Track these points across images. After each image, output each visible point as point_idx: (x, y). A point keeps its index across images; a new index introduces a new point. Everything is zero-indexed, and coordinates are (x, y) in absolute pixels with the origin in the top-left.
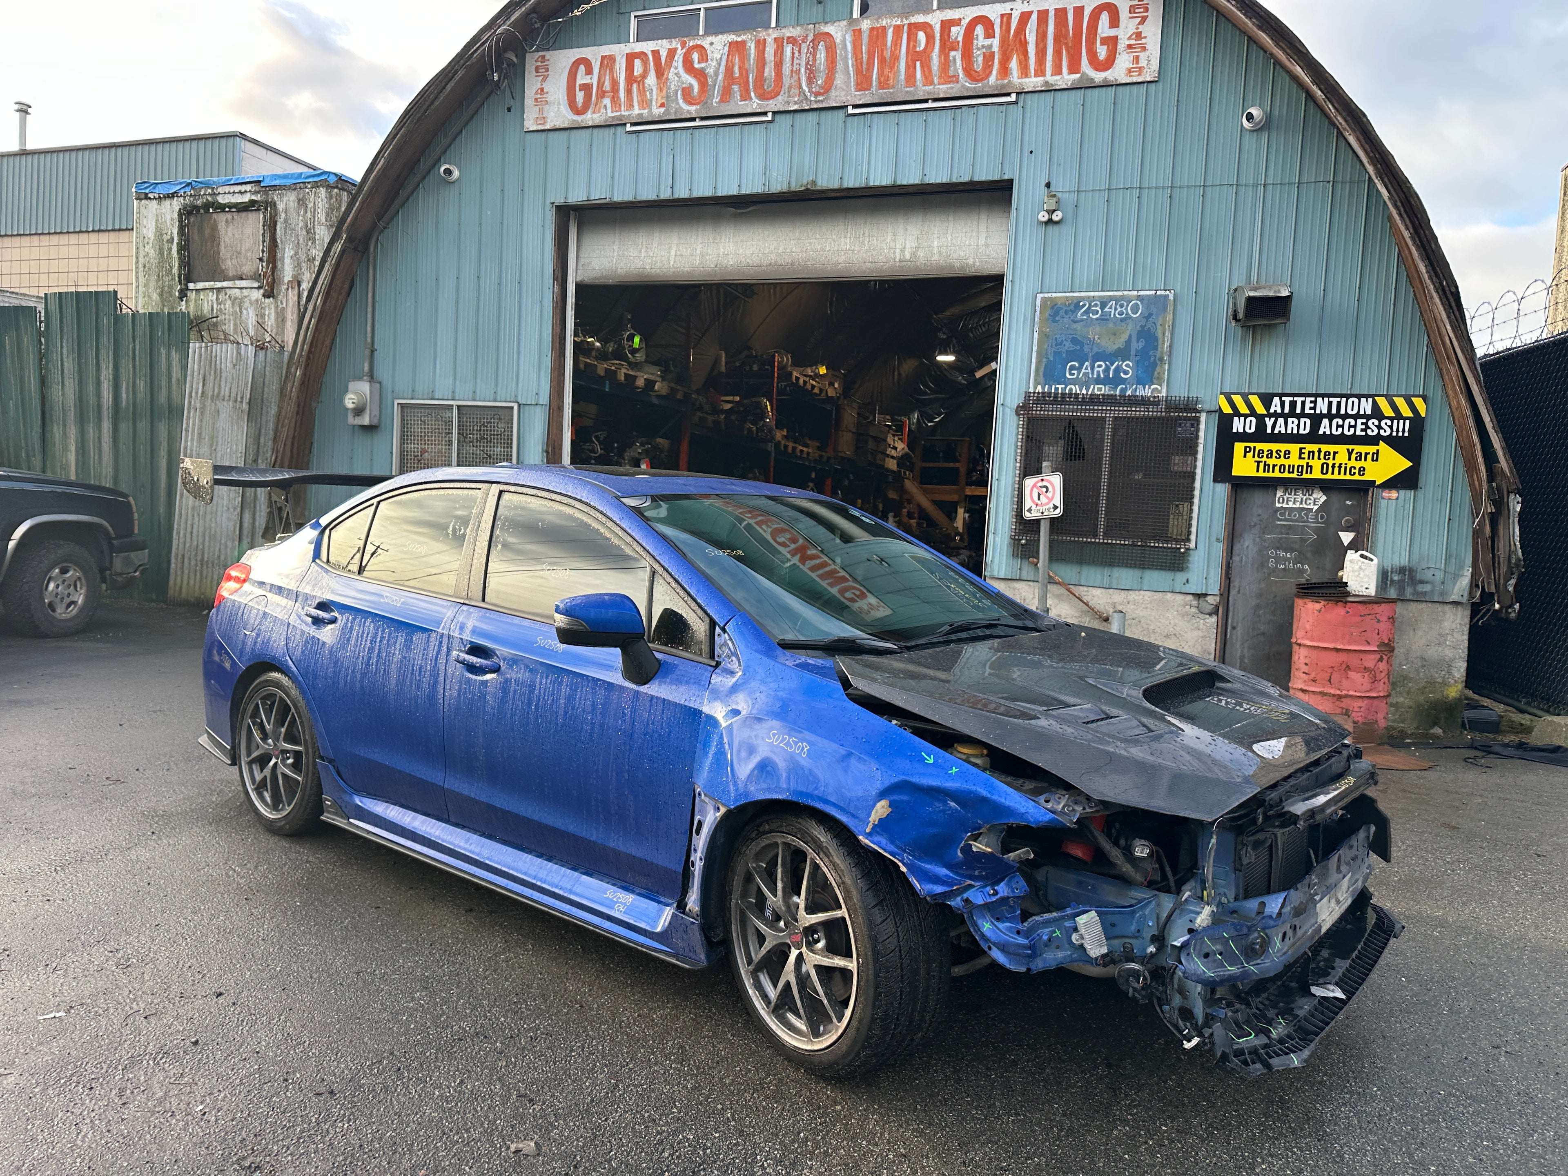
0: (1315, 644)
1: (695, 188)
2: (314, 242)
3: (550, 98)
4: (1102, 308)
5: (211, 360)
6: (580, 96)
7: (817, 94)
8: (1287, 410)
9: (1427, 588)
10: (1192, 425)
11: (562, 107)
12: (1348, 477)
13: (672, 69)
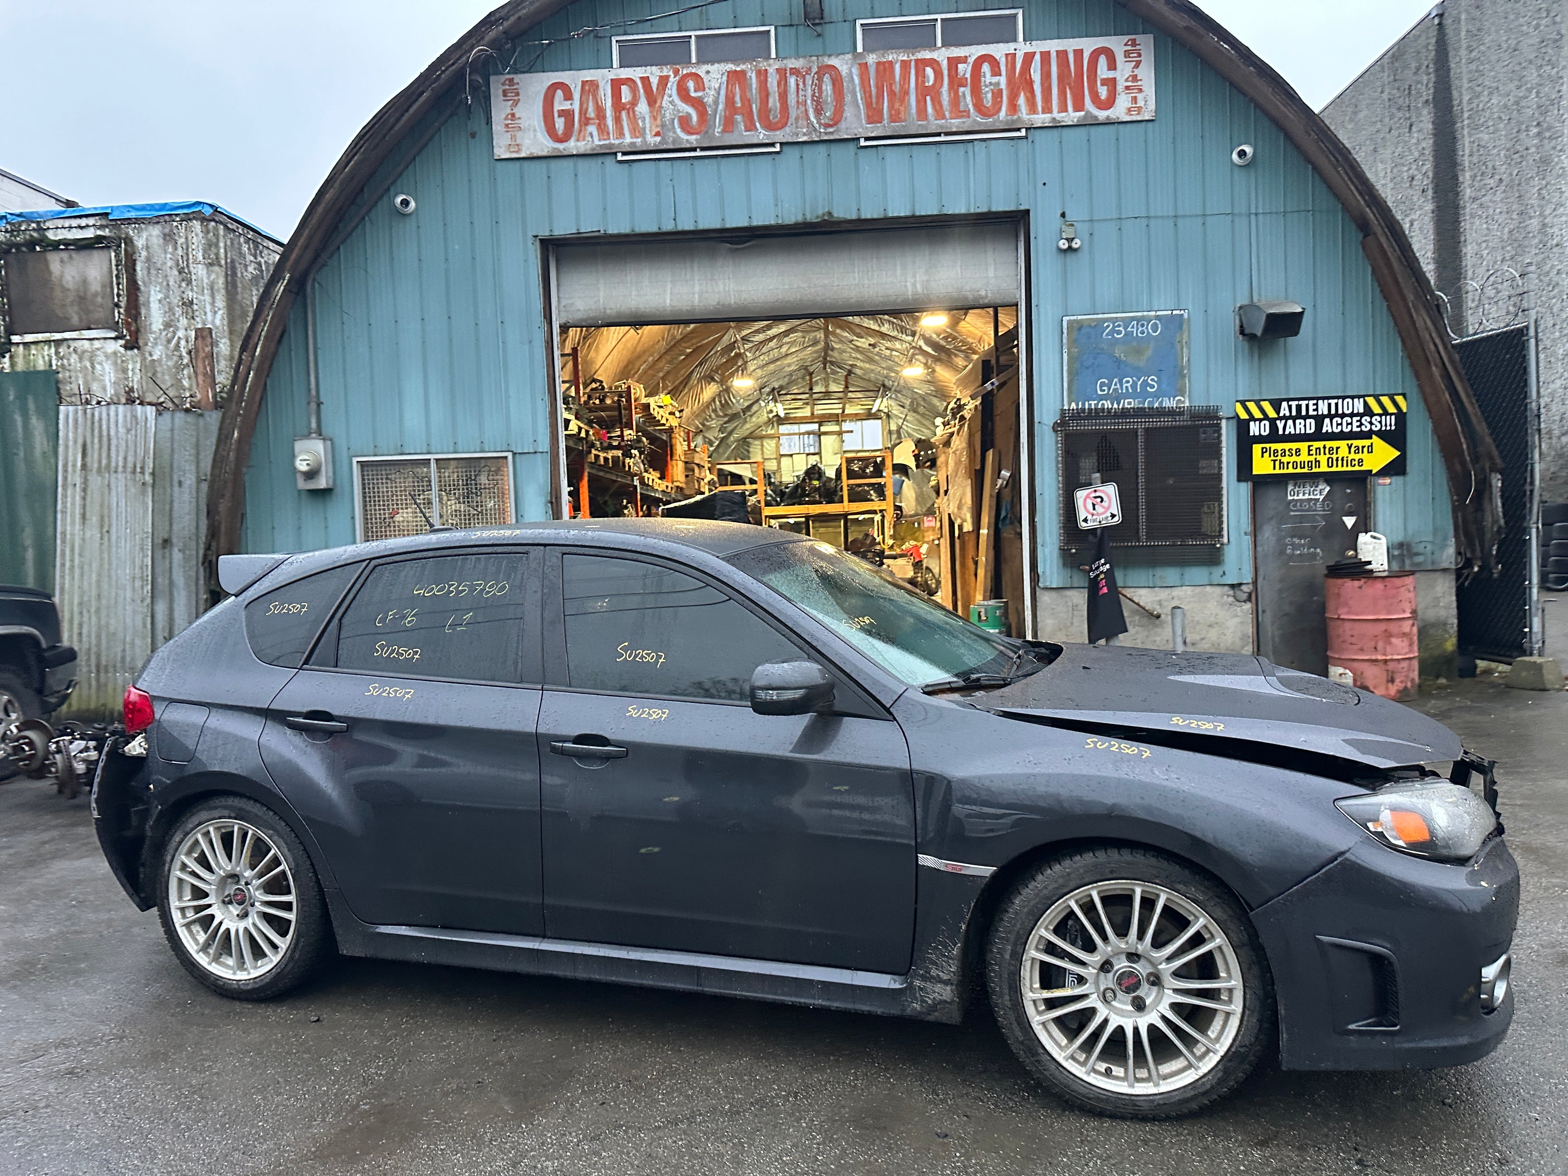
1: (700, 220)
2: (189, 282)
3: (523, 124)
4: (1125, 329)
6: (560, 124)
7: (827, 126)
8: (1294, 413)
9: (1420, 559)
11: (539, 134)
12: (1350, 468)
13: (666, 97)
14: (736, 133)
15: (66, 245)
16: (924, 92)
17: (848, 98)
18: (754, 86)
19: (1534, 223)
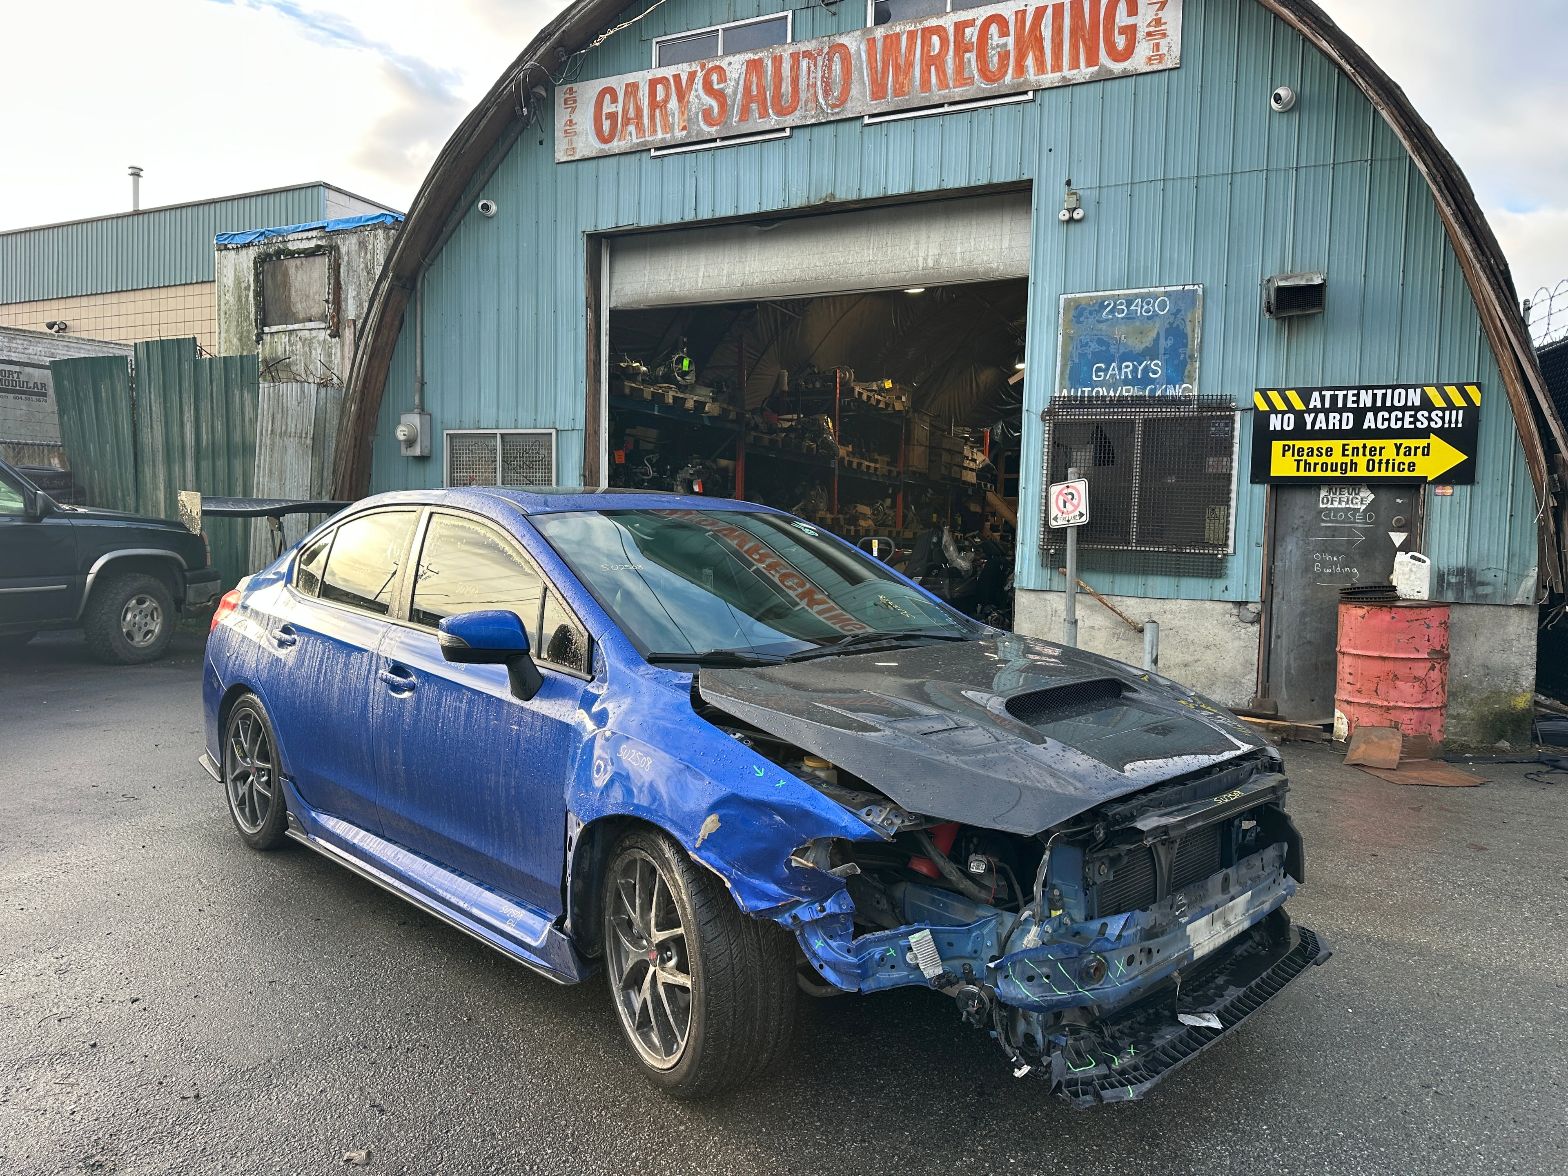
0: (1360, 652)
1: (717, 209)
2: (373, 282)
3: (578, 128)
4: (1128, 307)
5: (279, 398)
6: (606, 125)
7: (834, 106)
8: (1327, 405)
9: (1488, 590)
10: (1226, 425)
11: (590, 136)
12: (1397, 473)
13: (693, 92)
14: (751, 122)
15: (299, 253)
16: (929, 61)
17: (855, 76)
18: (769, 73)
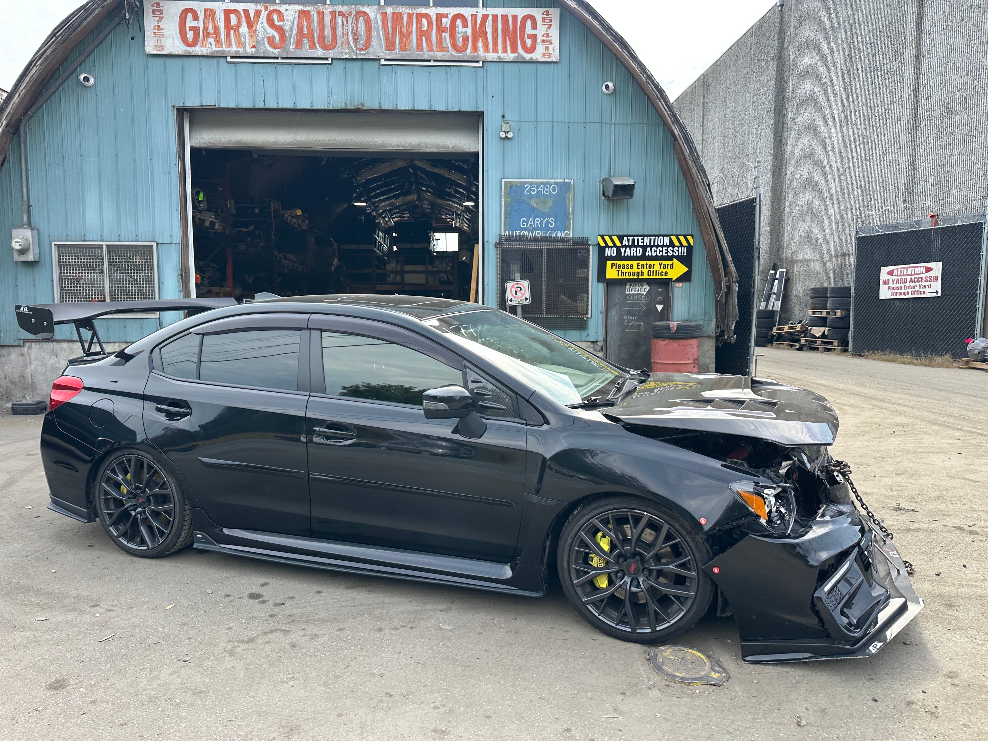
1: (280, 103)
4: (537, 189)
6: (190, 35)
7: (361, 49)
8: (630, 244)
10: (586, 253)
11: (176, 40)
12: (660, 277)
13: (259, 24)
14: (304, 50)
16: (421, 34)
17: (374, 33)
18: (316, 21)
19: (821, 137)
